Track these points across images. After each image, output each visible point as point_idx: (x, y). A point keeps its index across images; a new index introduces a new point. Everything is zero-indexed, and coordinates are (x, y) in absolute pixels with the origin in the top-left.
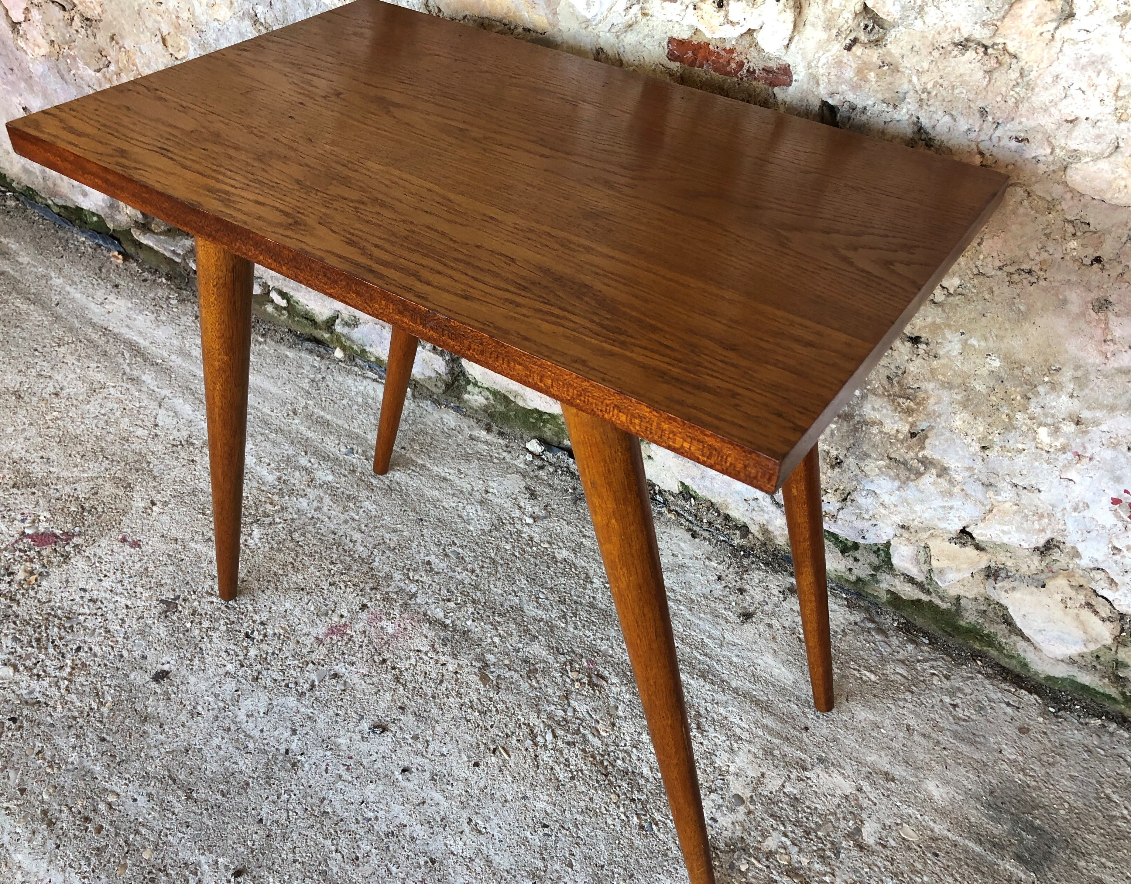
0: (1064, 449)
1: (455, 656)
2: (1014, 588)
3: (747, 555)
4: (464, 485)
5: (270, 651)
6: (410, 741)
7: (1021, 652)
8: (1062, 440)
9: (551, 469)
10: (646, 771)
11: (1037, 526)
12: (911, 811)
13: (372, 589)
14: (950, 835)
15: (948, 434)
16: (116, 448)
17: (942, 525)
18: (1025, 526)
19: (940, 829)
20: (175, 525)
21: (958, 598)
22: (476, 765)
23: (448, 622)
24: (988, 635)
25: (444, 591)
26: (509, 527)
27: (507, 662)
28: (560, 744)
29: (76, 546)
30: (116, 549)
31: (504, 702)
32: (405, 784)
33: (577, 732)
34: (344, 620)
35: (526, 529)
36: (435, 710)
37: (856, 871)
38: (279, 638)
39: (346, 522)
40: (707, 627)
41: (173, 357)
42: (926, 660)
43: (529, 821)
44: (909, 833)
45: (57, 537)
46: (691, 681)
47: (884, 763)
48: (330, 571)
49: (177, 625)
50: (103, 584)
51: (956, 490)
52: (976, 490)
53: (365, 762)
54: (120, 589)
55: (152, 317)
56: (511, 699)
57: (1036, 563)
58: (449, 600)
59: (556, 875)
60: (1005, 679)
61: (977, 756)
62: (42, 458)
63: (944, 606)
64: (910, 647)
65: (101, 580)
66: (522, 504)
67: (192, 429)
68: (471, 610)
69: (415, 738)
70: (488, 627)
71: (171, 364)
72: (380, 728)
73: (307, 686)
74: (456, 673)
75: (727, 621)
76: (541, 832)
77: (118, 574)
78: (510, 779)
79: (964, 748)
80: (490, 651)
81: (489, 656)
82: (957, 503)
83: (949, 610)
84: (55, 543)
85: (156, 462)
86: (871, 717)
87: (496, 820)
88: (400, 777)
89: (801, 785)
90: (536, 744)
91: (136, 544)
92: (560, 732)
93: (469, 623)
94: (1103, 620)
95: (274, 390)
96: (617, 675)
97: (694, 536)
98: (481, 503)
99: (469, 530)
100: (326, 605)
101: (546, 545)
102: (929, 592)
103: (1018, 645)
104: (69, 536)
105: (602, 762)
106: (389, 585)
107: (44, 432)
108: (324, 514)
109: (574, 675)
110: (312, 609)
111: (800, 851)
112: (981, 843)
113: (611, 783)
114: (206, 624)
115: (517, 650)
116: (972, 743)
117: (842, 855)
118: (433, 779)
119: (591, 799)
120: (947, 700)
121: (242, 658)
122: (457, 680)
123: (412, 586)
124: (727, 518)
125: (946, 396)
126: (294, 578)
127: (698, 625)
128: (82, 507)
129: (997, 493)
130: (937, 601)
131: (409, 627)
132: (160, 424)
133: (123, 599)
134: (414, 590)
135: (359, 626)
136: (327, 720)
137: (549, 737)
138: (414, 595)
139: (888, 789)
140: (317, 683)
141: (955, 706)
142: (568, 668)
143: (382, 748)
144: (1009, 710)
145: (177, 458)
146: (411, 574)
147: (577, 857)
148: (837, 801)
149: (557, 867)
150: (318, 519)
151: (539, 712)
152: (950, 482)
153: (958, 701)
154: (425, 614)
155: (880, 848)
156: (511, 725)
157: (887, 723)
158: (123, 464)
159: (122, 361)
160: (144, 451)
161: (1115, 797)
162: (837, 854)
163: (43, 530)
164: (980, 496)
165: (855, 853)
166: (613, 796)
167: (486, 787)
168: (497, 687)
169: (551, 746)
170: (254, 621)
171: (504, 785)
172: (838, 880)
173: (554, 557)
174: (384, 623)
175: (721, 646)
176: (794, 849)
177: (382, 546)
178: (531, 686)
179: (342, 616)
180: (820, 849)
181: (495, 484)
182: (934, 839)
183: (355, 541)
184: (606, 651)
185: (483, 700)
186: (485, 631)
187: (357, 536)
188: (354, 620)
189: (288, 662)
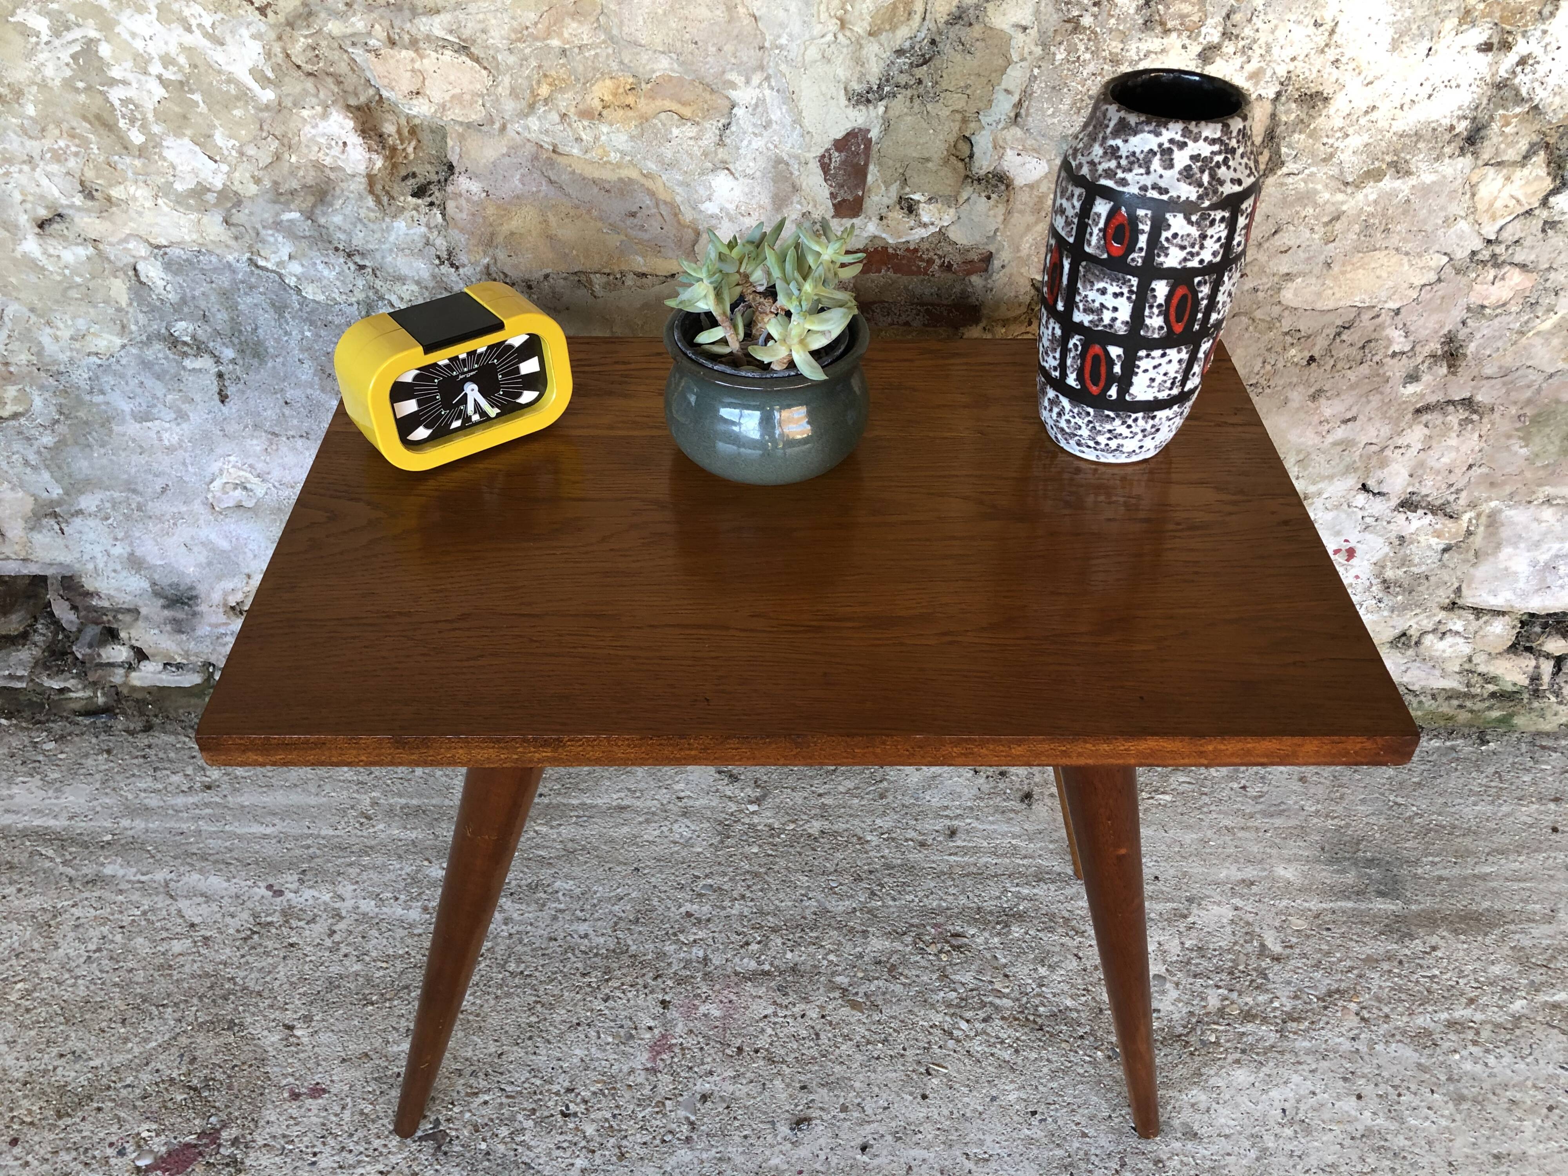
1: (806, 1000)
4: (649, 803)
5: (609, 1115)
6: (842, 1115)
10: (1069, 1003)
12: (1285, 903)
13: (655, 979)
14: (1324, 905)
16: (162, 985)
19: (1314, 904)
20: (346, 1038)
22: (924, 1097)
23: (767, 967)
25: (734, 937)
26: (739, 827)
27: (860, 975)
28: (977, 1025)
29: (235, 1142)
30: (295, 1112)
31: (895, 1017)
32: (876, 1162)
33: (983, 1005)
34: (656, 1031)
35: (756, 820)
36: (837, 1068)
37: (1289, 983)
38: (604, 1095)
39: (555, 918)
40: (1005, 828)
41: (125, 823)
43: (1016, 1118)
44: (1299, 923)
45: (195, 1146)
46: (1035, 891)
47: (1235, 872)
48: (589, 985)
49: (468, 1155)
50: (322, 1164)
53: (818, 1166)
54: (351, 1159)
55: (37, 780)
56: (895, 1010)
58: (747, 944)
59: (1082, 1153)
61: (1292, 823)
62: (62, 1056)
65: (314, 1163)
66: (729, 793)
67: (249, 904)
68: (779, 941)
69: (844, 1109)
70: (812, 949)
71: (130, 833)
72: (800, 1122)
73: (685, 1128)
74: (823, 1017)
75: (1016, 812)
76: (1035, 1122)
77: (330, 1141)
78: (965, 1090)
79: (1278, 822)
80: (834, 974)
81: (839, 979)
84: (200, 1154)
85: (242, 974)
86: (1194, 836)
87: (989, 1139)
88: (865, 1158)
89: (1194, 933)
90: (958, 1041)
91: (317, 1091)
92: (969, 1015)
93: (789, 955)
95: (313, 801)
96: (969, 924)
98: (684, 814)
99: (699, 854)
100: (622, 1027)
101: (792, 826)
104: (212, 1136)
105: (1027, 1020)
106: (670, 964)
107: (27, 1019)
108: (521, 923)
109: (932, 949)
110: (610, 1040)
111: (1240, 993)
112: (1349, 898)
113: (1051, 1034)
114: (504, 1132)
115: (861, 956)
116: (1281, 813)
117: (1270, 976)
118: (897, 1139)
119: (1048, 1060)
120: (1235, 785)
121: (583, 1143)
122: (830, 1023)
123: (694, 950)
126: (559, 1019)
127: (995, 831)
128: (190, 1087)
131: (734, 998)
132: (197, 920)
133: (369, 1168)
134: (701, 954)
135: (680, 1028)
136: (740, 1150)
137: (964, 1025)
138: (706, 960)
139: (1255, 895)
140: (693, 1118)
141: (1243, 787)
142: (921, 945)
143: (822, 1141)
145: (267, 953)
146: (682, 937)
147: (1083, 1123)
148: (1229, 929)
149: (1076, 1145)
150: (518, 932)
151: (932, 1006)
153: (1243, 782)
154: (737, 974)
155: (1288, 951)
156: (921, 1036)
157: (1209, 833)
158: (195, 1001)
159: (48, 864)
160: (209, 968)
161: (1400, 800)
162: (1265, 977)
163: (164, 1149)
165: (1277, 967)
166: (1063, 1045)
167: (952, 1113)
168: (875, 1007)
169: (972, 1034)
170: (557, 1094)
171: (966, 1100)
172: (1284, 999)
173: (810, 835)
174: (703, 1009)
175: (1030, 840)
176: (1235, 995)
177: (622, 924)
178: (904, 985)
179: (650, 1028)
180: (1252, 981)
181: (681, 786)
182: (1317, 916)
183: (586, 936)
184: (940, 906)
185: (873, 1028)
186: (812, 956)
187: (583, 928)
188: (667, 1025)
189: (640, 1116)
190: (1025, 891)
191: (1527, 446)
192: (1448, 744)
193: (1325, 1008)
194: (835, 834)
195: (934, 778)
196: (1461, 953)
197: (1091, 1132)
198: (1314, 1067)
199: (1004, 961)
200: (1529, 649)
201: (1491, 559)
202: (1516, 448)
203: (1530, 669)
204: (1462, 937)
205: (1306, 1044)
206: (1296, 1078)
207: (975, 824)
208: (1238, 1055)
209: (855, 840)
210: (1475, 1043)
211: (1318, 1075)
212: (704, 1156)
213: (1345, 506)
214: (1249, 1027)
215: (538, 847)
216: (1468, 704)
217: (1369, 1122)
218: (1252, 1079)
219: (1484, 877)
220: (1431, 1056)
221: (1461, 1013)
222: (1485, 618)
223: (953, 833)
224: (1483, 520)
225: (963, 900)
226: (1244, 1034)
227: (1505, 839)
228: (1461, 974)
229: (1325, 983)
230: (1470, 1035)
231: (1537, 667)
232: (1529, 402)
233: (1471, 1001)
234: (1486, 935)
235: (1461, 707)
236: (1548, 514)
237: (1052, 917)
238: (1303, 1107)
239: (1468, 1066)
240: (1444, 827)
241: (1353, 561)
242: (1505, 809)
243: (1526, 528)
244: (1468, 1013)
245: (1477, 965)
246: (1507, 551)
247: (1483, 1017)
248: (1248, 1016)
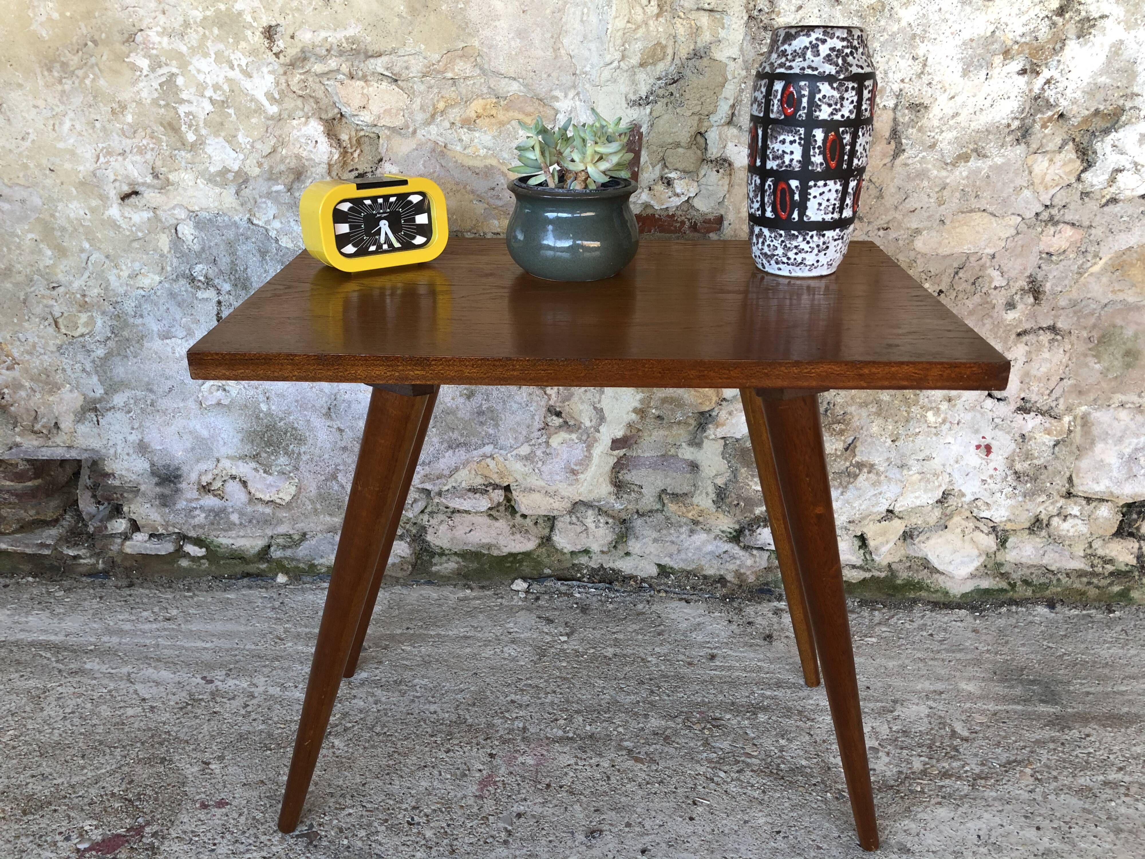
0: (944, 421)
1: (600, 755)
2: (928, 538)
3: (732, 600)
4: (486, 635)
5: (444, 825)
6: (627, 829)
7: (942, 585)
8: (942, 416)
9: (547, 597)
10: (804, 762)
11: (937, 484)
12: (968, 705)
13: (486, 740)
14: (999, 707)
15: (869, 440)
16: (116, 734)
17: (875, 510)
18: (929, 487)
19: (991, 707)
20: (248, 770)
21: (889, 565)
22: (691, 819)
23: (571, 735)
24: (918, 583)
25: (546, 716)
26: (553, 650)
27: (642, 741)
28: (733, 775)
29: (154, 835)
30: (203, 817)
31: (669, 768)
33: (737, 762)
34: (484, 772)
35: (565, 646)
36: (623, 799)
37: (976, 755)
38: (442, 812)
39: (413, 701)
40: (752, 655)
41: (105, 639)
42: (893, 617)
43: (764, 835)
44: (981, 718)
45: (124, 836)
46: (776, 693)
47: (928, 685)
48: (435, 742)
49: (332, 847)
50: (219, 851)
51: (882, 478)
52: (894, 473)
54: (242, 848)
55: (47, 613)
56: (670, 763)
57: (937, 513)
58: (557, 720)
60: (940, 608)
61: (969, 657)
62: (33, 776)
63: (883, 575)
64: (876, 613)
65: (213, 850)
66: (546, 630)
67: (188, 688)
68: (581, 719)
69: (628, 825)
70: (605, 724)
71: (108, 645)
72: (592, 833)
73: (503, 834)
74: (613, 766)
75: (761, 646)
76: (779, 838)
77: (228, 836)
78: (724, 816)
79: (959, 656)
80: (622, 740)
81: (626, 744)
82: (884, 488)
83: (887, 576)
84: (127, 841)
85: (175, 729)
86: (896, 663)
87: (743, 848)
89: (899, 722)
90: (718, 784)
91: (221, 804)
92: (726, 768)
93: (588, 728)
94: (987, 534)
95: (242, 629)
96: (726, 712)
97: (688, 602)
98: (513, 642)
99: (522, 666)
100: (458, 769)
101: (592, 651)
102: (869, 570)
103: (940, 580)
104: (139, 831)
105: (772, 772)
106: (497, 731)
107: (13, 753)
108: (386, 704)
109: (697, 727)
110: (449, 776)
111: (938, 761)
112: (1018, 703)
113: (791, 782)
114: (362, 833)
115: (643, 729)
116: (961, 650)
117: (961, 750)
118: (670, 846)
119: (789, 799)
120: (925, 634)
121: (423, 842)
122: (619, 771)
123: (516, 723)
124: (705, 577)
125: (864, 412)
126: (410, 762)
127: (745, 657)
128: (126, 799)
129: (909, 469)
130: (877, 574)
131: (545, 753)
132: (147, 696)
133: (255, 854)
134: (521, 725)
135: (503, 770)
136: (546, 849)
137: (722, 774)
138: (525, 729)
139: (945, 700)
140: (510, 828)
141: (931, 635)
142: (689, 724)
143: (611, 846)
144: (959, 624)
145: (196, 717)
146: (507, 715)
147: (818, 840)
148: (926, 720)
150: (385, 709)
151: (698, 762)
152: (877, 474)
153: (931, 632)
154: (548, 738)
155: (974, 735)
156: (689, 780)
158: (139, 745)
159: (45, 661)
160: (152, 725)
161: (1050, 645)
162: (957, 751)
163: (100, 838)
164: (898, 476)
165: (966, 745)
166: (800, 789)
167: (713, 830)
168: (653, 761)
169: (729, 780)
170: (406, 810)
171: (724, 822)
172: (973, 766)
173: (605, 657)
174: (521, 759)
175: (771, 663)
176: (934, 761)
177: (462, 706)
178: (676, 748)
179: (480, 770)
180: (946, 753)
181: (511, 625)
182: (995, 714)
183: (435, 712)
184: (703, 701)
185: (652, 774)
186: (607, 729)
187: (433, 708)
188: (494, 769)
189: (469, 825)
190: (768, 693)
191: (1099, 362)
192: (1084, 612)
193: (1006, 771)
194: (625, 656)
195: (699, 624)
196: (1109, 739)
197: (825, 846)
198: (1000, 808)
199: (753, 735)
200: (1131, 535)
201: (1090, 453)
202: (1091, 364)
203: (1135, 550)
204: (1109, 729)
205: (994, 794)
206: (986, 815)
207: (730, 652)
208: (939, 800)
209: (639, 660)
210: (1126, 795)
211: (1004, 813)
212: (518, 853)
213: (978, 408)
214: (947, 782)
215: (403, 659)
216: (1095, 581)
217: (1047, 845)
218: (952, 815)
219: (1122, 693)
220: (1093, 803)
221: (1113, 776)
222: (1094, 504)
223: (713, 657)
224: (1079, 421)
225: (721, 697)
226: (943, 786)
227: (1135, 670)
228: (1110, 751)
229: (1004, 757)
230: (1123, 790)
231: (1140, 548)
232: (1094, 326)
233: (1121, 769)
234: (1127, 728)
235: (1089, 583)
236: (1124, 415)
237: (789, 709)
238: (993, 833)
239: (1123, 810)
240: (1087, 662)
241: (992, 456)
242: (1133, 652)
243: (1110, 425)
244: (1120, 776)
245: (1123, 746)
246: (1099, 447)
247: (1131, 779)
248: (945, 775)
